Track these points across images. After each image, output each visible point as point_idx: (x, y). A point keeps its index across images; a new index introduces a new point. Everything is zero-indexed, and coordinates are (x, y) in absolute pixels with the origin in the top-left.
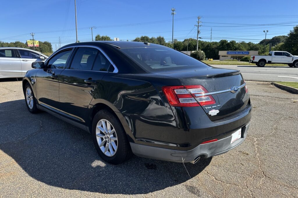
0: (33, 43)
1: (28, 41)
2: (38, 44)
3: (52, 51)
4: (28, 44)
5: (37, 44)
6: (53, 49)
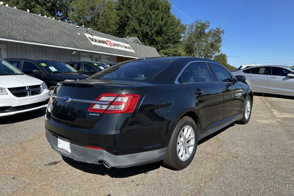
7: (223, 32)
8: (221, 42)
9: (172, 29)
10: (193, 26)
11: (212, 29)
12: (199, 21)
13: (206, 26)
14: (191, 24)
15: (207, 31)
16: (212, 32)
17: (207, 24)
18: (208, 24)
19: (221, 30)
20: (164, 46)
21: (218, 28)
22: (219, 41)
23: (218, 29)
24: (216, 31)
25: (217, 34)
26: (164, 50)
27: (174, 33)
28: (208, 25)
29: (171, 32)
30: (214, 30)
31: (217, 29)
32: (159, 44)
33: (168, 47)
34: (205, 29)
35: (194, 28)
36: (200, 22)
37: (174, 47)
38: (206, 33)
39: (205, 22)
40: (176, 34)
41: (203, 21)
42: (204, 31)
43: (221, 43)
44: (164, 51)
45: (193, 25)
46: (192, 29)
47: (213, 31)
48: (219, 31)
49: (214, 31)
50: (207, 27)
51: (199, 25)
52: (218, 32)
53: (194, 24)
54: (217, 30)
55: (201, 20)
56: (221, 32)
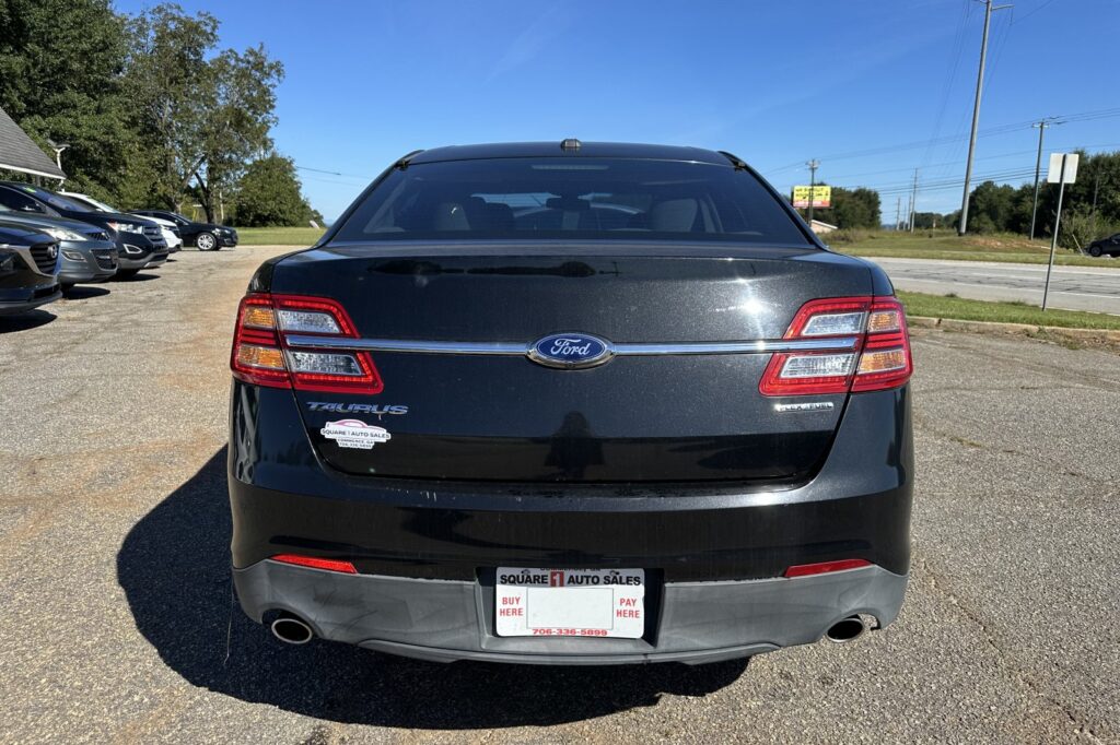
0: (811, 197)
1: (797, 188)
2: (828, 199)
3: (879, 223)
4: (795, 198)
5: (822, 198)
6: (882, 215)
7: (277, 68)
8: (272, 107)
9: (75, 23)
10: (148, 29)
11: (231, 51)
12: (171, 7)
13: (204, 33)
14: (137, 16)
15: (209, 56)
16: (233, 62)
17: (209, 29)
18: (213, 29)
19: (270, 60)
20: (42, 97)
21: (257, 50)
22: (263, 102)
23: (256, 55)
24: (249, 62)
25: (255, 75)
26: (44, 117)
27: (85, 46)
28: (212, 34)
29: (74, 38)
30: (242, 57)
31: (252, 52)
32: (14, 86)
33: (64, 106)
34: (201, 45)
35: (152, 34)
36: (174, 11)
37: (99, 111)
38: (205, 64)
39: (197, 19)
40: (95, 49)
41: (191, 13)
42: (197, 53)
43: (271, 111)
44: (44, 123)
45: (144, 21)
46: (143, 41)
47: (237, 60)
48: (262, 63)
49: (242, 61)
50: (211, 38)
51: (172, 26)
52: (259, 66)
53: (148, 17)
54: (251, 59)
55: (179, 8)
56: (271, 67)
